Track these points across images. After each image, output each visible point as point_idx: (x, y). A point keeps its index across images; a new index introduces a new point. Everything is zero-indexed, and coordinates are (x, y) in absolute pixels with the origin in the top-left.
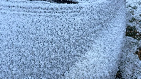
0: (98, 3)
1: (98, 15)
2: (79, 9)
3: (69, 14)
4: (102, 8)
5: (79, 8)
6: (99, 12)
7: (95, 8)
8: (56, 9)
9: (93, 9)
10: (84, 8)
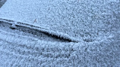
0: (95, 44)
1: (94, 62)
2: (68, 52)
3: (55, 59)
4: (100, 52)
5: (69, 50)
6: (95, 58)
7: (91, 52)
8: (42, 50)
9: (88, 53)
10: (75, 51)
